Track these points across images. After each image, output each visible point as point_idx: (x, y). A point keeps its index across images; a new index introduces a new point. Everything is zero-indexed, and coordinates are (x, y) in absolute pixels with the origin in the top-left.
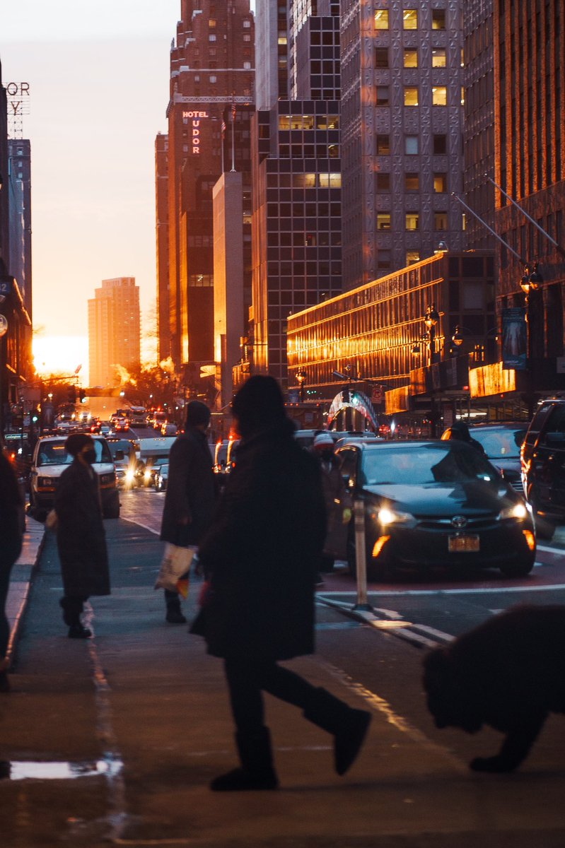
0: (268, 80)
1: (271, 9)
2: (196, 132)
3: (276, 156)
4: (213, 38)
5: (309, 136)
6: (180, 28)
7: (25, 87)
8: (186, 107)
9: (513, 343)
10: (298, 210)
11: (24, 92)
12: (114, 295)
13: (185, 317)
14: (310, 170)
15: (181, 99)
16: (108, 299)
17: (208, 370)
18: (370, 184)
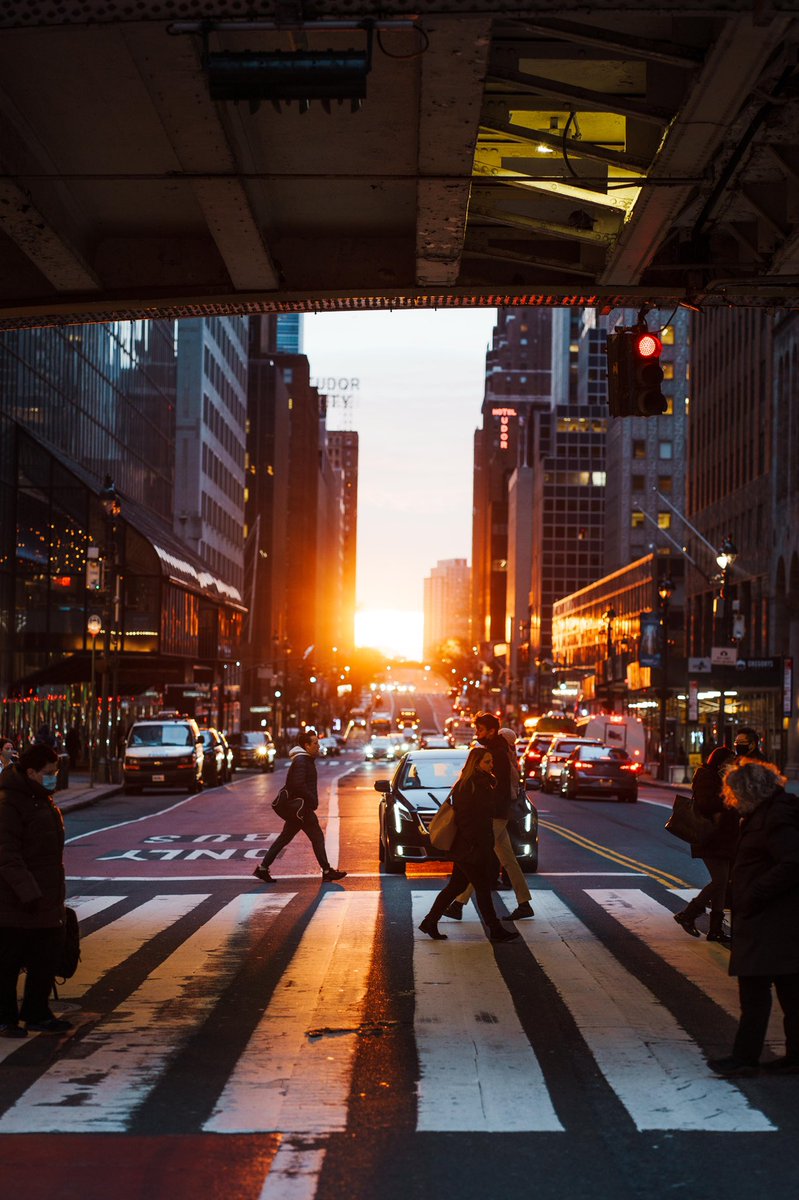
0: (560, 384)
1: (564, 319)
2: (504, 428)
3: (554, 456)
4: (524, 342)
5: (584, 437)
6: (496, 331)
7: (355, 382)
8: (498, 405)
9: (650, 644)
10: (572, 506)
11: (354, 387)
12: (448, 574)
13: (488, 598)
14: (585, 468)
15: (493, 397)
16: (443, 578)
17: (501, 650)
18: (626, 484)
